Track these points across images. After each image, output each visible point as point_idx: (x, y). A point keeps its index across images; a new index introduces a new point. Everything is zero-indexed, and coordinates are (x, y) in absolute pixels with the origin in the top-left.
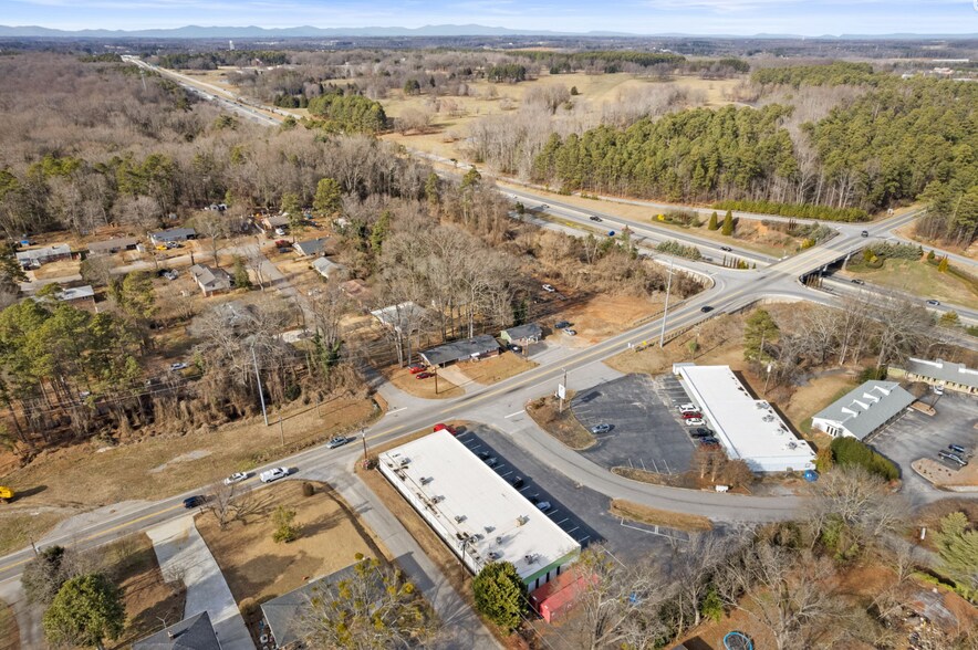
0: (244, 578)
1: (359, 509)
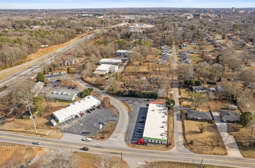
0: (214, 129)
1: (181, 134)
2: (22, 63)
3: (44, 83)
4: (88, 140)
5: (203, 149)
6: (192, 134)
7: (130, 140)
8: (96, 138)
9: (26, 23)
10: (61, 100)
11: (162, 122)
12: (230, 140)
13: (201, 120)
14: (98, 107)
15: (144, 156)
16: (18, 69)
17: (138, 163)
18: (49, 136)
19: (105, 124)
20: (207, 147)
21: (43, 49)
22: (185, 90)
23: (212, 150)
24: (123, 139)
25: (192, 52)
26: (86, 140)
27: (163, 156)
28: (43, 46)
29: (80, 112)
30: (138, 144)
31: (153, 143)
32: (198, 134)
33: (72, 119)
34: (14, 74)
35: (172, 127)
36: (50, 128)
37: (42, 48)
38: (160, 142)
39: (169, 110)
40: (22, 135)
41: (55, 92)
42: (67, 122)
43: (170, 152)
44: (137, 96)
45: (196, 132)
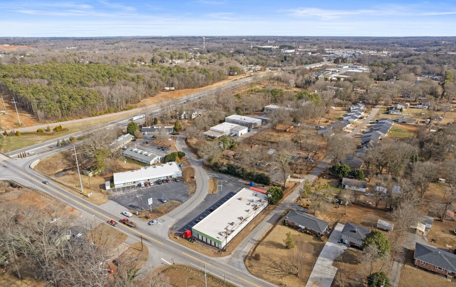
0: (315, 250)
1: (255, 242)
2: (131, 108)
3: (133, 137)
4: (127, 215)
5: (267, 272)
6: (271, 247)
7: (178, 229)
8: (140, 216)
9: (170, 56)
10: (138, 161)
11: (238, 218)
12: (327, 273)
13: (305, 231)
14: (175, 180)
15: (175, 254)
16: (122, 115)
17: (162, 259)
18: (91, 199)
19: (165, 201)
20: (277, 270)
21: (167, 93)
22: (328, 183)
23: (281, 277)
24: (170, 226)
25: (404, 122)
26: (125, 214)
27: (200, 262)
28: (168, 88)
29: (149, 180)
30: (182, 237)
31: (203, 242)
32: (279, 249)
33: (133, 187)
34: (113, 122)
35: (251, 228)
36: (101, 191)
37: (167, 91)
38: (213, 244)
39: (270, 206)
40: (67, 190)
41: (146, 153)
42: (124, 189)
43: (216, 260)
44: (237, 175)
45: (279, 246)
